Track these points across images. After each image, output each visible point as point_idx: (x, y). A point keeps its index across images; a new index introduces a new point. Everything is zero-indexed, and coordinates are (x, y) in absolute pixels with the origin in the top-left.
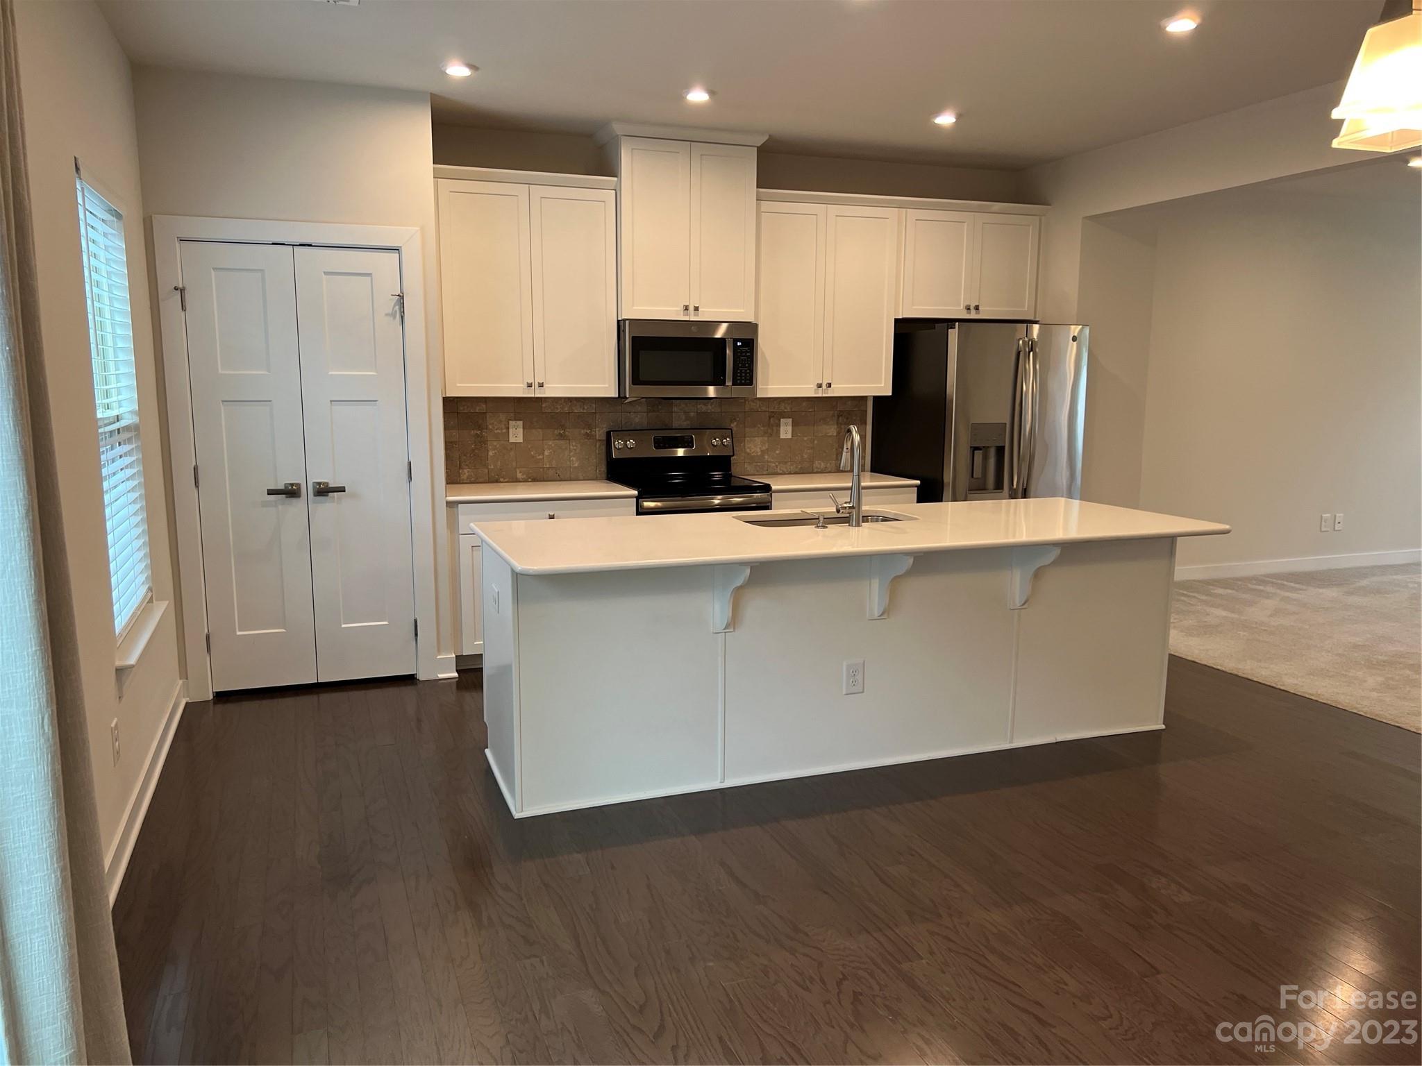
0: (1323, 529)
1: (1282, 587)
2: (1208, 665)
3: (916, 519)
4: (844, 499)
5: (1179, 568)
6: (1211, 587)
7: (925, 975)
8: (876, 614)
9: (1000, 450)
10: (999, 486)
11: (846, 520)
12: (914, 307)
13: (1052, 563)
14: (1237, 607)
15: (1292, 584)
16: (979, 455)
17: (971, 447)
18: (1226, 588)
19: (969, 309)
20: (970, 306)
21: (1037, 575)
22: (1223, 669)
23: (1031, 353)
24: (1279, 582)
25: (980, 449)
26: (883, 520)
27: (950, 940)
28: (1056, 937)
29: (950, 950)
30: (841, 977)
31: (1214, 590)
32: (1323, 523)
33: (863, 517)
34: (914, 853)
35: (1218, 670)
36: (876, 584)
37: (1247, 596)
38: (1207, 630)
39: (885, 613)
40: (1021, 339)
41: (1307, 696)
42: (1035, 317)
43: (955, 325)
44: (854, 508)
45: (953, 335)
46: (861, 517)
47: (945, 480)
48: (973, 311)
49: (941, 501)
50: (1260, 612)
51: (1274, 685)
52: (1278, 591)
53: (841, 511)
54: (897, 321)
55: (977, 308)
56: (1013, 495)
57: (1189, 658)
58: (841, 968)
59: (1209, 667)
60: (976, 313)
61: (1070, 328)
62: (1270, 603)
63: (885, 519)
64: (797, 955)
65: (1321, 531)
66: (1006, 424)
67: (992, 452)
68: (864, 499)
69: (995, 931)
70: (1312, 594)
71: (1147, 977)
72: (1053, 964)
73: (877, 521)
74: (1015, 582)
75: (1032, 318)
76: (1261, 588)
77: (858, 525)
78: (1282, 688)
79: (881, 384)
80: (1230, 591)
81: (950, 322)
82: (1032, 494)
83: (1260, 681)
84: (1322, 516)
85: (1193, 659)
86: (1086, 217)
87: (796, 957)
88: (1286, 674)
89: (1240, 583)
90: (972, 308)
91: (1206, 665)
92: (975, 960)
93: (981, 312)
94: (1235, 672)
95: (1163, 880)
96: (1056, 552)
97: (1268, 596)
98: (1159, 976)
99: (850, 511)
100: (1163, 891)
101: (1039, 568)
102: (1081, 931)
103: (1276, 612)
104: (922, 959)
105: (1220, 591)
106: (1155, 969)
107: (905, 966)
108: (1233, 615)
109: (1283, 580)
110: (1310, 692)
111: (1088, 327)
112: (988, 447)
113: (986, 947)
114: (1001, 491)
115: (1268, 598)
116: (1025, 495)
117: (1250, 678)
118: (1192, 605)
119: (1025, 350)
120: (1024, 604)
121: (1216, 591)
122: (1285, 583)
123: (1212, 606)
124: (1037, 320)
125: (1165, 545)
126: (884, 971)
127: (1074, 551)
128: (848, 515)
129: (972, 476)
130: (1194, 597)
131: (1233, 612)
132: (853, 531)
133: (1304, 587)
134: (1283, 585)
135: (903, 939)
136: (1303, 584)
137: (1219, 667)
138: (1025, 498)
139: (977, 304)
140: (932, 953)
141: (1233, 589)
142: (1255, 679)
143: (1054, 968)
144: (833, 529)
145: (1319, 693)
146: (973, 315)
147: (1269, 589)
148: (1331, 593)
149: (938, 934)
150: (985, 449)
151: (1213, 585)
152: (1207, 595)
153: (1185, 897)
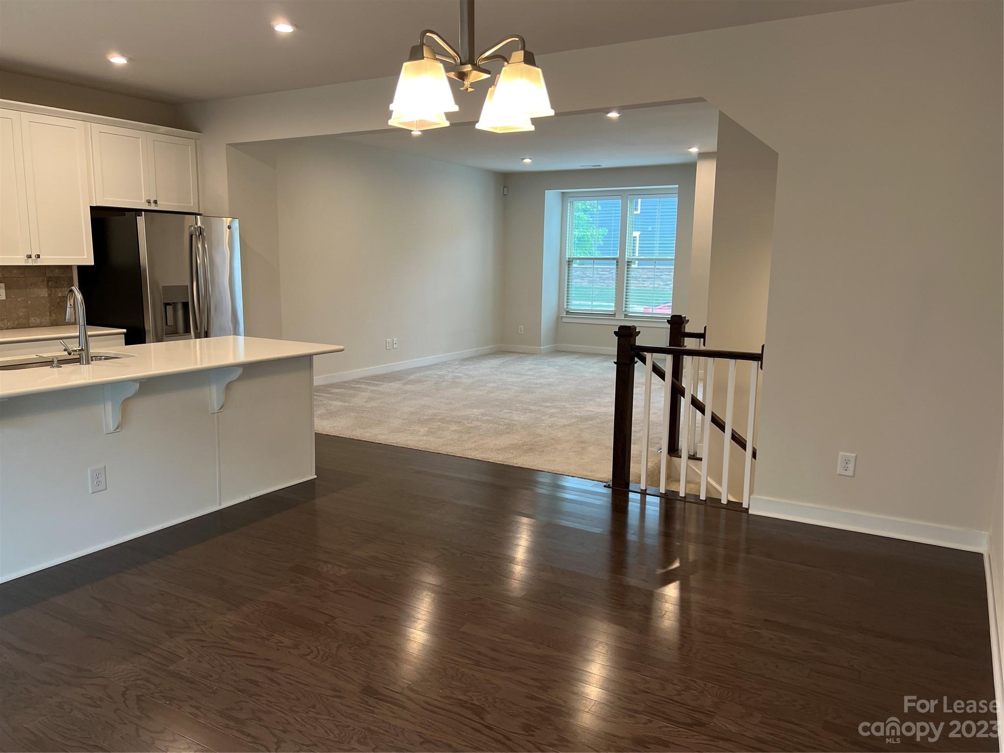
0: (388, 348)
1: (369, 384)
2: (336, 435)
3: (134, 356)
4: (74, 346)
5: (316, 377)
6: (330, 389)
7: (187, 668)
8: (112, 429)
9: (185, 305)
10: (187, 330)
11: (77, 361)
12: (105, 199)
13: (238, 378)
14: (347, 399)
15: (375, 382)
16: (170, 309)
17: (164, 303)
18: (340, 388)
19: (150, 202)
20: (150, 200)
21: (228, 387)
22: (345, 436)
23: (200, 236)
24: (368, 381)
25: (171, 305)
26: (105, 359)
27: (201, 640)
28: (271, 617)
29: (202, 647)
30: (124, 689)
31: (332, 390)
32: (387, 345)
33: (92, 357)
34: (163, 593)
35: (342, 437)
36: (109, 406)
37: (351, 392)
38: (331, 414)
39: (119, 427)
40: (192, 226)
41: (392, 444)
42: (199, 211)
43: (142, 214)
44: (84, 350)
45: (141, 221)
46: (90, 358)
47: (146, 328)
48: (153, 204)
49: (145, 343)
50: (359, 400)
51: (374, 441)
52: (368, 387)
53: (72, 353)
54: (92, 208)
55: (155, 202)
56: (198, 336)
57: (324, 433)
58: (122, 684)
59: (337, 436)
60: (155, 206)
61: (222, 221)
62: (366, 394)
63: (107, 358)
64: (84, 686)
65: (387, 349)
66: (187, 286)
67: (180, 306)
68: (91, 345)
69: (231, 625)
70: (385, 387)
71: (329, 623)
72: (272, 633)
73: (100, 359)
74: (213, 394)
75: (197, 212)
76: (359, 386)
77: (88, 363)
78: (378, 442)
79: (84, 256)
80: (342, 390)
81: (138, 212)
82: (212, 335)
83: (367, 440)
84: (386, 341)
85: (326, 433)
86: (228, 144)
87: (84, 688)
88: (379, 434)
89: (346, 384)
90: (152, 202)
91: (334, 436)
92: (220, 648)
93: (159, 205)
94: (352, 437)
95: (330, 566)
96: (240, 371)
97: (363, 390)
98: (335, 621)
99: (80, 352)
100: (330, 572)
101: (229, 382)
102: (287, 609)
103: (370, 399)
104: (183, 658)
105: (336, 390)
106: (334, 617)
107: (172, 668)
108: (344, 404)
109: (370, 380)
110: (393, 442)
111: (237, 220)
112: (176, 303)
113: (227, 637)
114: (189, 334)
115: (364, 391)
116: (207, 335)
117: (360, 439)
118: (321, 401)
119: (196, 234)
120: (220, 409)
121: (333, 391)
122: (371, 382)
123: (332, 400)
124: (201, 213)
125: (305, 361)
126: (157, 675)
127: (251, 370)
128: (78, 357)
129: (167, 324)
130: (321, 396)
131: (345, 402)
132: (84, 368)
133: (382, 383)
134: (370, 383)
135: (167, 651)
136: (381, 381)
137: (342, 436)
138: (207, 337)
139: (156, 199)
140: (190, 652)
141: (343, 388)
142: (363, 440)
143: (273, 636)
144: (67, 368)
145: (398, 441)
146: (153, 207)
147: (364, 386)
148: (395, 385)
149: (192, 640)
150: (174, 305)
151: (331, 387)
152: (328, 394)
153: (344, 572)
